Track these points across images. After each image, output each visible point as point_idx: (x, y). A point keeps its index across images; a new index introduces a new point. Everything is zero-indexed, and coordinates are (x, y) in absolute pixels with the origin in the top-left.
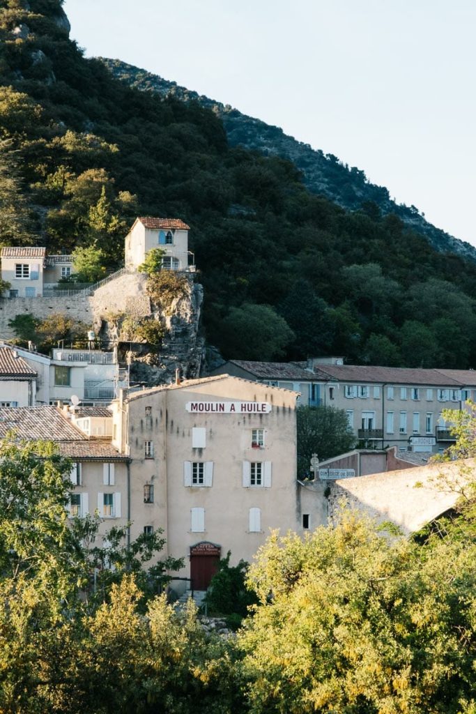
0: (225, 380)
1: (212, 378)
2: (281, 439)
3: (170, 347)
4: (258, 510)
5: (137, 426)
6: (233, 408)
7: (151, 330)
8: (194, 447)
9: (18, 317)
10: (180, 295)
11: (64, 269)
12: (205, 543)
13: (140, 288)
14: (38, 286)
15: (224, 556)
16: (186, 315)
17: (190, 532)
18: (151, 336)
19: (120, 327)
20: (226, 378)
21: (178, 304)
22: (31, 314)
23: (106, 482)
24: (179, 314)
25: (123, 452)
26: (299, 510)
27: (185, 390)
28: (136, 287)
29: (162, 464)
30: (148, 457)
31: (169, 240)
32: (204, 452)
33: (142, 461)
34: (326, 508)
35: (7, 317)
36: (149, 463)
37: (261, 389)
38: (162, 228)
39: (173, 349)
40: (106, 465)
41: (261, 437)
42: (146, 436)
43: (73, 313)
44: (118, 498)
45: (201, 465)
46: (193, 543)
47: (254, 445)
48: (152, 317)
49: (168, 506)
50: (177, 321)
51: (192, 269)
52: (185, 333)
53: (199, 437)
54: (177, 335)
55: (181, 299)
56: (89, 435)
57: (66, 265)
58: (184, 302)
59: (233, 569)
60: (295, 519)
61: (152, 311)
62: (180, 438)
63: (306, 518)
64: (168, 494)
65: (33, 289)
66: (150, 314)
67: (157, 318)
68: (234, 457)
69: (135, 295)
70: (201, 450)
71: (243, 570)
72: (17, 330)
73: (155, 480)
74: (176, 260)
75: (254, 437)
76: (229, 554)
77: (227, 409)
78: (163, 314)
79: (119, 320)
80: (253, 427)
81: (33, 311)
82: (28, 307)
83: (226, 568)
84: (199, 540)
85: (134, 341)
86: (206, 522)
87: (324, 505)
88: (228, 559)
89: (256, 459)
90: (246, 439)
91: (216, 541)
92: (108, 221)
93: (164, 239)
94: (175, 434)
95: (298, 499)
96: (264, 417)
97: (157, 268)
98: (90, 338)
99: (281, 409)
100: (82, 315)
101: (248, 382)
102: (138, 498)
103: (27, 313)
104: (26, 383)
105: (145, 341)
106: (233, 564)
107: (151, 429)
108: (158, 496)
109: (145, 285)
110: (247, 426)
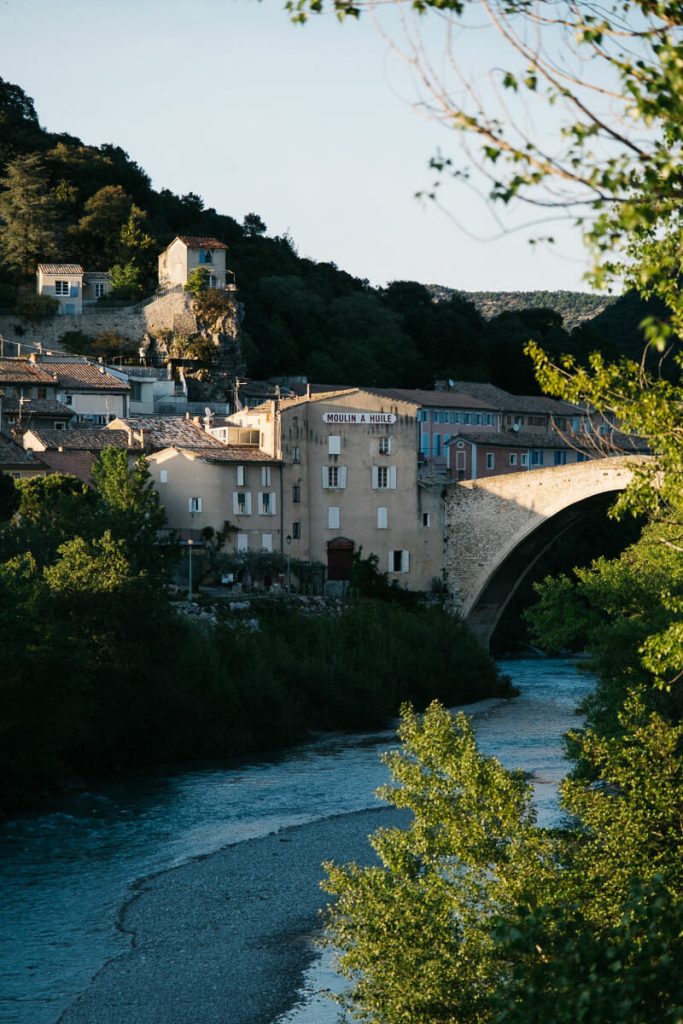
0: (357, 395)
1: (345, 392)
2: (404, 446)
3: (220, 364)
4: (386, 509)
5: (287, 434)
6: (363, 419)
7: (203, 347)
8: (331, 453)
9: (68, 334)
10: (225, 313)
11: (97, 286)
12: (342, 538)
13: (187, 306)
14: (78, 303)
15: (357, 550)
16: (233, 333)
17: (328, 529)
18: (203, 354)
19: (169, 344)
20: (356, 392)
21: (224, 322)
22: (80, 332)
23: (264, 484)
24: (225, 333)
25: (275, 457)
26: (420, 509)
27: (323, 403)
28: (183, 306)
29: (305, 468)
30: (296, 462)
31: (208, 259)
32: (339, 458)
33: (291, 465)
34: (442, 507)
35: (57, 334)
36: (296, 467)
37: (387, 402)
38: (202, 247)
39: (223, 366)
40: (264, 469)
41: (386, 445)
42: (294, 443)
43: (121, 330)
44: (273, 498)
45: (336, 469)
46: (330, 539)
47: (381, 452)
48: (199, 334)
49: (309, 506)
50: (223, 338)
51: (232, 288)
52: (233, 350)
53: (334, 445)
54: (225, 352)
55: (226, 318)
56: (226, 443)
57: (101, 282)
58: (230, 320)
59: (364, 562)
60: (416, 517)
61: (198, 329)
62: (319, 445)
63: (425, 516)
64: (309, 495)
65: (72, 306)
66: (196, 332)
67: (203, 335)
68: (364, 463)
69: (181, 313)
70: (336, 456)
71: (373, 562)
72: (65, 347)
73: (301, 483)
74: (214, 278)
75: (381, 445)
76: (361, 548)
77: (358, 421)
78: (209, 331)
79: (169, 337)
80: (381, 435)
81: (81, 328)
82: (77, 323)
83: (359, 561)
84: (336, 536)
85: (184, 358)
86: (341, 520)
87: (441, 505)
88: (360, 553)
89: (383, 464)
90: (374, 447)
91: (350, 537)
92: (139, 238)
93: (204, 258)
94: (314, 442)
95: (419, 500)
96: (390, 428)
97: (203, 287)
98: (142, 355)
99: (404, 419)
100: (130, 332)
101: (376, 396)
102: (289, 497)
103: (76, 330)
104: (121, 398)
105: (196, 358)
106: (364, 556)
107: (297, 437)
108: (303, 496)
109: (192, 303)
110: (375, 435)
